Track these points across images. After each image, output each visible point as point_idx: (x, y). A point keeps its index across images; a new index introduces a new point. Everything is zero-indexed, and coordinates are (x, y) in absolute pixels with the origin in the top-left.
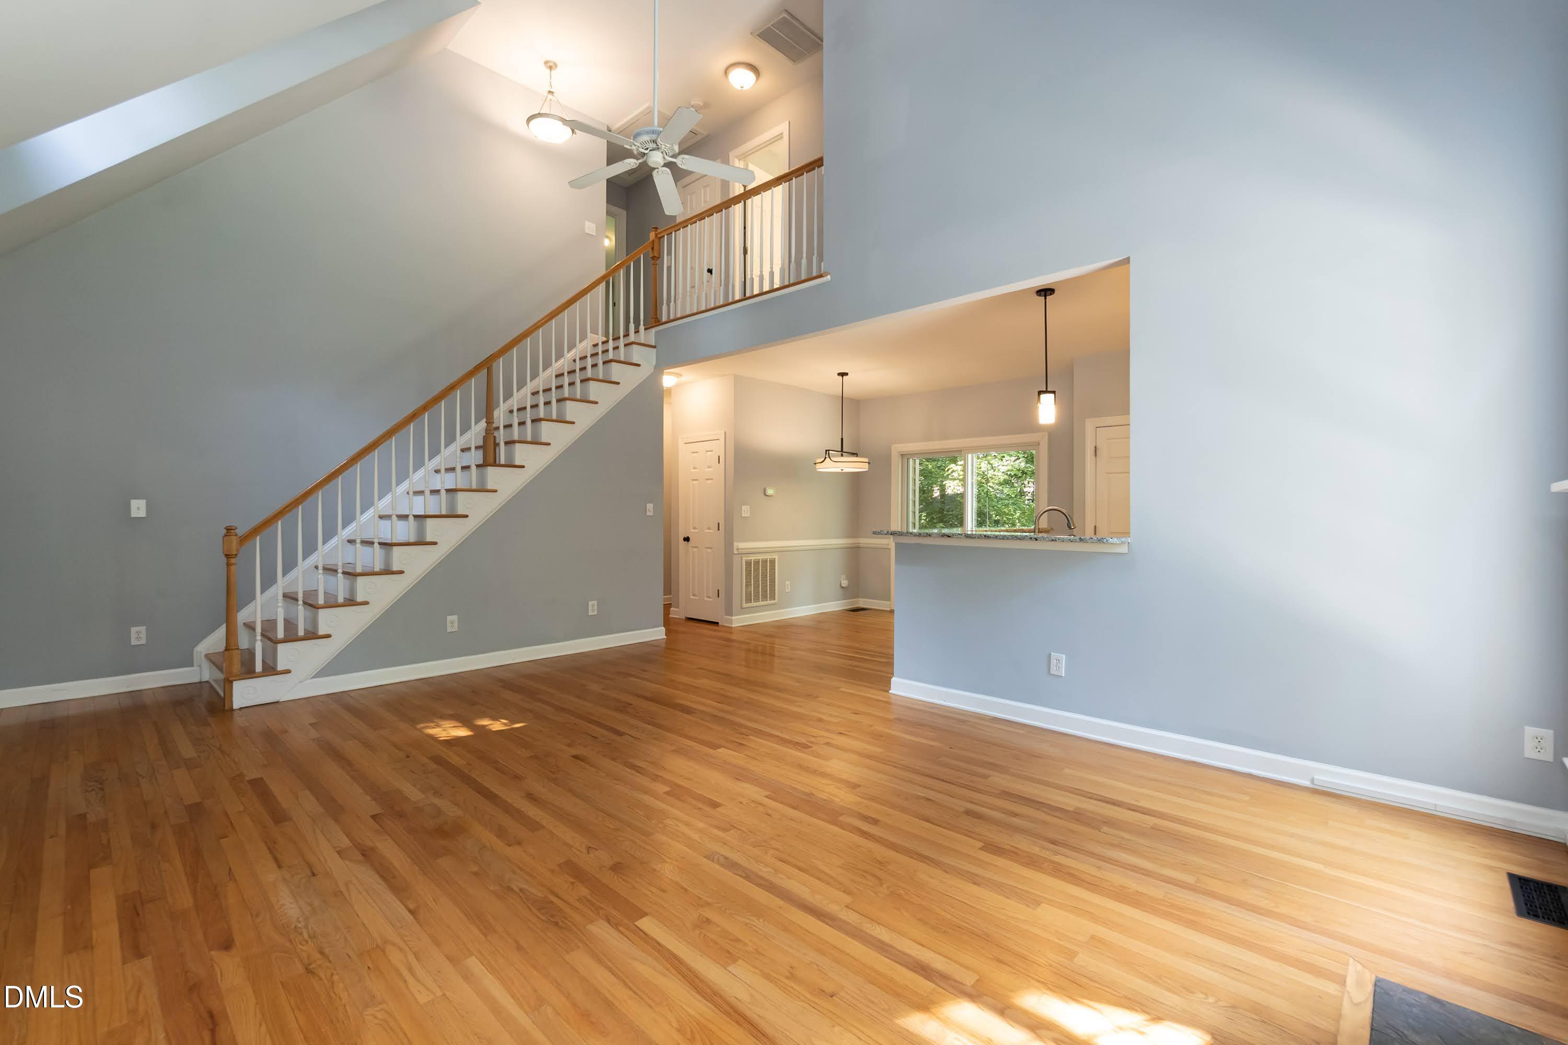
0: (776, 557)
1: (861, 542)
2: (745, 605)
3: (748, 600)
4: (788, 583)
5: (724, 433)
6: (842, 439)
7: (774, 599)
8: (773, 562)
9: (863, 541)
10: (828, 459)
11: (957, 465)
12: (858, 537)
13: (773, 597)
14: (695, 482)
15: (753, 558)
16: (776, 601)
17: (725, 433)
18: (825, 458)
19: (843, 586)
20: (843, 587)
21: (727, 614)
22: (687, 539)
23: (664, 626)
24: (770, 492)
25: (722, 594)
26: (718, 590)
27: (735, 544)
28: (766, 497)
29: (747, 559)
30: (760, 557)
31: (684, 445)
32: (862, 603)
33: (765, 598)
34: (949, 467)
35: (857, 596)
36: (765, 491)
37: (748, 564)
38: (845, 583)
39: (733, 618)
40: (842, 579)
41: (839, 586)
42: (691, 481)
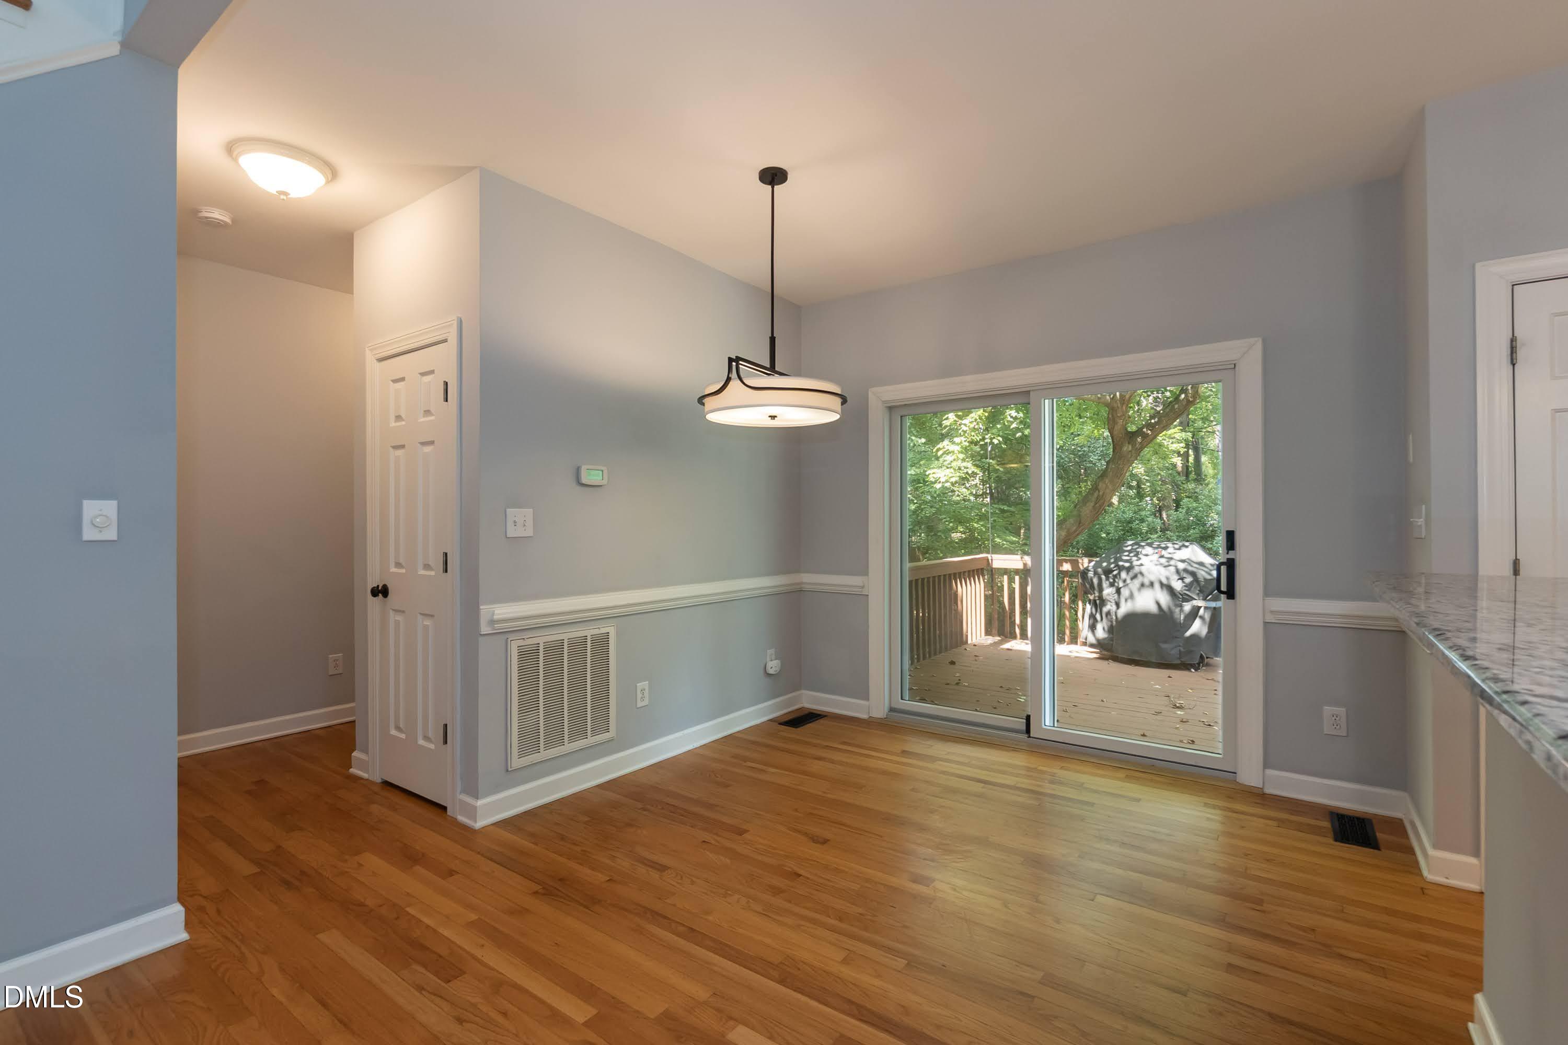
0: (612, 631)
1: (805, 580)
2: (517, 762)
3: (529, 743)
4: (643, 685)
5: (455, 323)
6: (773, 340)
7: (608, 730)
8: (602, 642)
9: (808, 579)
10: (735, 384)
11: (953, 443)
12: (797, 571)
13: (602, 724)
14: (399, 452)
15: (542, 639)
16: (612, 734)
17: (460, 322)
18: (729, 379)
19: (771, 671)
20: (768, 674)
21: (465, 791)
22: (381, 591)
23: (181, 900)
24: (592, 476)
25: (455, 735)
26: (446, 726)
27: (484, 609)
28: (579, 488)
29: (521, 643)
30: (565, 635)
31: (378, 364)
32: (809, 700)
33: (579, 731)
34: (938, 446)
35: (796, 687)
36: (578, 470)
37: (528, 655)
38: (774, 666)
39: (480, 803)
40: (768, 659)
41: (762, 672)
42: (391, 449)
